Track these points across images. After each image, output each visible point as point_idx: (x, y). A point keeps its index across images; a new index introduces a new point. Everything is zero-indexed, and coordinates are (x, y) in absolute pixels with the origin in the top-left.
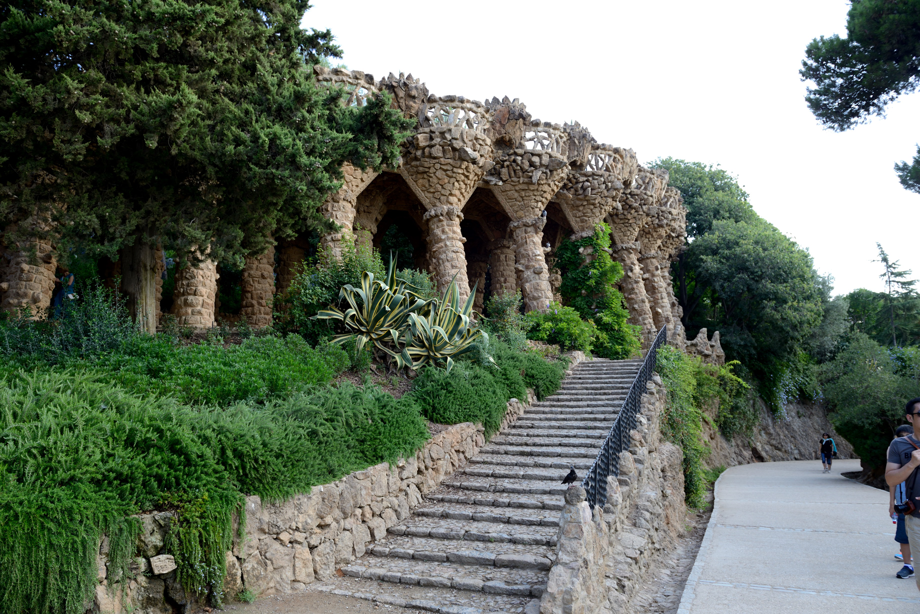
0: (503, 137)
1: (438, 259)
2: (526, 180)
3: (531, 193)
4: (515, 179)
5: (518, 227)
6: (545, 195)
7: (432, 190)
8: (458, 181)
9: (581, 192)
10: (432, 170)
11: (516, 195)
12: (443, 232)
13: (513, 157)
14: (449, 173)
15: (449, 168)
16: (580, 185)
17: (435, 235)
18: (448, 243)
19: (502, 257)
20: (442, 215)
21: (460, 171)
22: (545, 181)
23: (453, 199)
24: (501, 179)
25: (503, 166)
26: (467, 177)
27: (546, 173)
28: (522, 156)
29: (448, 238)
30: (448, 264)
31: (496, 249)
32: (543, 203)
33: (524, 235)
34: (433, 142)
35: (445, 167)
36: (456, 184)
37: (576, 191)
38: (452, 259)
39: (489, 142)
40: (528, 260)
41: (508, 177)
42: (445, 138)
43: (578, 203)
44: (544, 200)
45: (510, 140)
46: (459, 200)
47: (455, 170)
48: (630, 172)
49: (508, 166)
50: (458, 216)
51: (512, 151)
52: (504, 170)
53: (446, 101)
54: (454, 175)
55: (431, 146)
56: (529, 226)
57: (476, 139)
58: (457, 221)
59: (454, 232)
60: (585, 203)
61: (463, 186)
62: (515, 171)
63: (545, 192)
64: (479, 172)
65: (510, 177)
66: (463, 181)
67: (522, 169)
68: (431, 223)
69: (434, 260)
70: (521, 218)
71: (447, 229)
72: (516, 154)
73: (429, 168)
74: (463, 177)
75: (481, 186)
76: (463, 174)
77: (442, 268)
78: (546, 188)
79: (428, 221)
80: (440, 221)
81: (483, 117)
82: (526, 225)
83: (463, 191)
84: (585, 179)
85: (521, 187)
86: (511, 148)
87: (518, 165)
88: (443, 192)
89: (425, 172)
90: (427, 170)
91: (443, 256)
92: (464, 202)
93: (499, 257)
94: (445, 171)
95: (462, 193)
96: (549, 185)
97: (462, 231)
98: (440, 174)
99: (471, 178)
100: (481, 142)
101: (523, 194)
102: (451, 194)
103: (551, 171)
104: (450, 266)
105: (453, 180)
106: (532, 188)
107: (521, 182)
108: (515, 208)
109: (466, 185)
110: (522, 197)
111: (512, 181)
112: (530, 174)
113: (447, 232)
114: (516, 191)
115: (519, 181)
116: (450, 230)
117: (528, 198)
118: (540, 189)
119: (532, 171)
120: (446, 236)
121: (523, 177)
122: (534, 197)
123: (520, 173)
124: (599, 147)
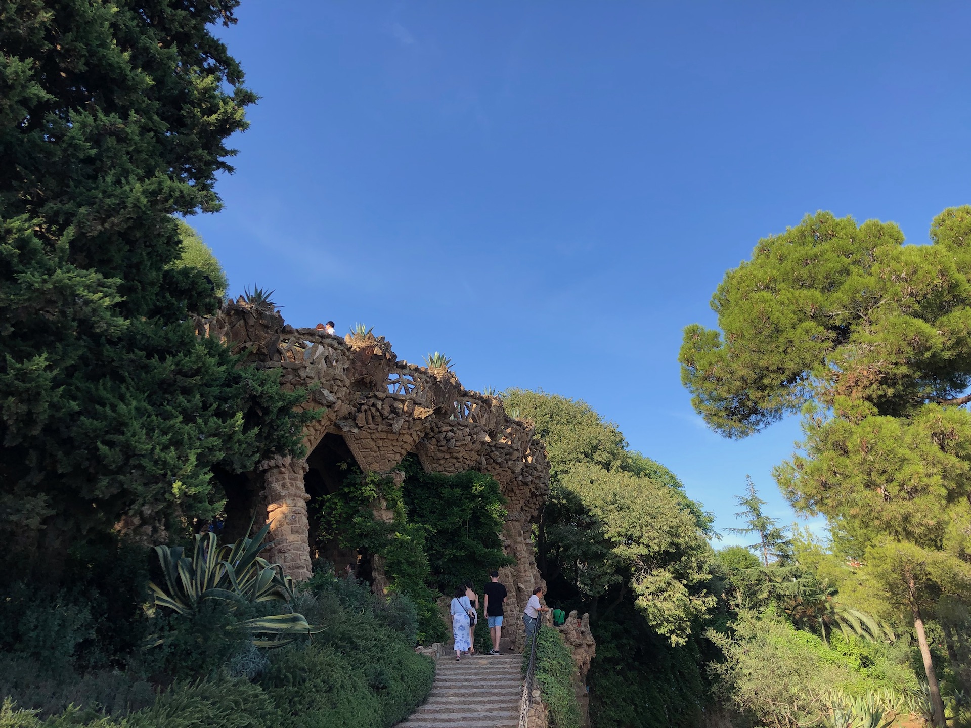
0: (363, 378)
2: (385, 428)
3: (389, 443)
4: (372, 426)
6: (405, 446)
9: (443, 443)
11: (372, 443)
12: (284, 486)
13: (372, 401)
16: (443, 435)
17: (272, 490)
20: (284, 466)
22: (406, 431)
24: (357, 426)
25: (359, 410)
27: (407, 421)
28: (383, 400)
29: (290, 495)
30: (287, 528)
32: (401, 454)
34: (284, 380)
37: (438, 441)
39: (348, 383)
41: (364, 422)
42: (299, 376)
43: (440, 455)
44: (402, 451)
45: (371, 382)
48: (496, 423)
49: (365, 411)
50: (303, 468)
51: (371, 394)
52: (361, 416)
53: (304, 334)
57: (335, 379)
58: (302, 474)
59: (298, 488)
60: (447, 456)
61: (313, 432)
62: (373, 417)
63: (405, 443)
64: (333, 416)
67: (381, 415)
68: (268, 475)
71: (288, 482)
72: (375, 396)
75: (331, 432)
78: (407, 438)
79: (265, 472)
80: (281, 473)
81: (344, 354)
83: (312, 438)
84: (450, 428)
85: (378, 435)
86: (371, 390)
87: (378, 410)
95: (310, 440)
96: (411, 435)
97: (305, 486)
99: (323, 423)
100: (339, 383)
101: (380, 443)
103: (414, 420)
106: (391, 438)
107: (379, 430)
108: (369, 459)
109: (316, 430)
110: (379, 447)
111: (369, 428)
112: (391, 421)
113: (288, 488)
114: (373, 439)
115: (377, 429)
116: (292, 485)
117: (386, 449)
118: (400, 439)
119: (393, 419)
120: (287, 492)
121: (382, 424)
122: (392, 448)
123: (379, 419)
124: (465, 394)
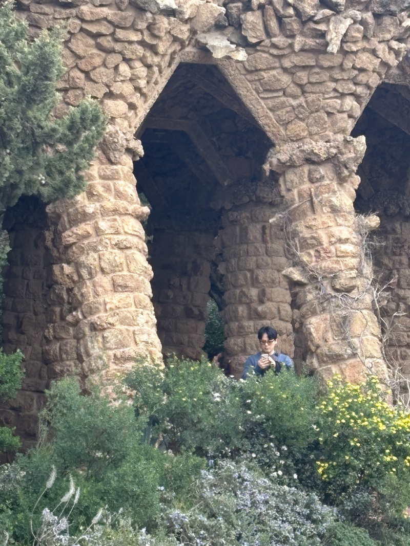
1: (78, 266)
2: (311, 42)
3: (325, 76)
4: (279, 40)
5: (291, 165)
6: (362, 78)
8: (127, 61)
11: (285, 79)
12: (91, 195)
14: (106, 42)
15: (104, 29)
18: (103, 225)
19: (254, 231)
21: (135, 37)
22: (360, 45)
23: (116, 107)
24: (244, 43)
25: (248, 8)
26: (153, 49)
29: (104, 212)
30: (104, 281)
31: (236, 208)
32: (357, 97)
33: (306, 186)
35: (93, 29)
36: (124, 68)
38: (115, 267)
40: (318, 256)
41: (261, 34)
44: (360, 90)
46: (132, 106)
47: (120, 34)
49: (261, 8)
50: (129, 151)
52: (252, 18)
54: (118, 47)
56: (320, 163)
58: (127, 164)
59: (119, 195)
61: (141, 71)
62: (280, 19)
63: (362, 70)
64: (183, 32)
65: (269, 34)
66: (142, 60)
67: (298, 13)
69: (68, 269)
70: (299, 139)
74: (140, 51)
75: (189, 59)
76: (142, 43)
77: (88, 289)
78: (365, 60)
82: (311, 160)
83: (142, 83)
85: (297, 60)
88: (89, 88)
91: (90, 259)
92: (144, 109)
93: (245, 231)
94: (96, 36)
95: (138, 89)
96: (374, 52)
97: (140, 188)
98: (82, 45)
99: (161, 49)
101: (303, 76)
102: (110, 95)
103: (377, 16)
104: (109, 286)
105: (114, 59)
106: (326, 64)
107: (297, 47)
108: (282, 113)
109: (149, 67)
110: (301, 86)
111: (274, 46)
112: (322, 27)
113: (99, 196)
114: (285, 70)
115: (291, 46)
116: (108, 189)
117: (317, 88)
118: (348, 64)
119: (326, 20)
120: (98, 205)
121: (302, 34)
122: (333, 85)
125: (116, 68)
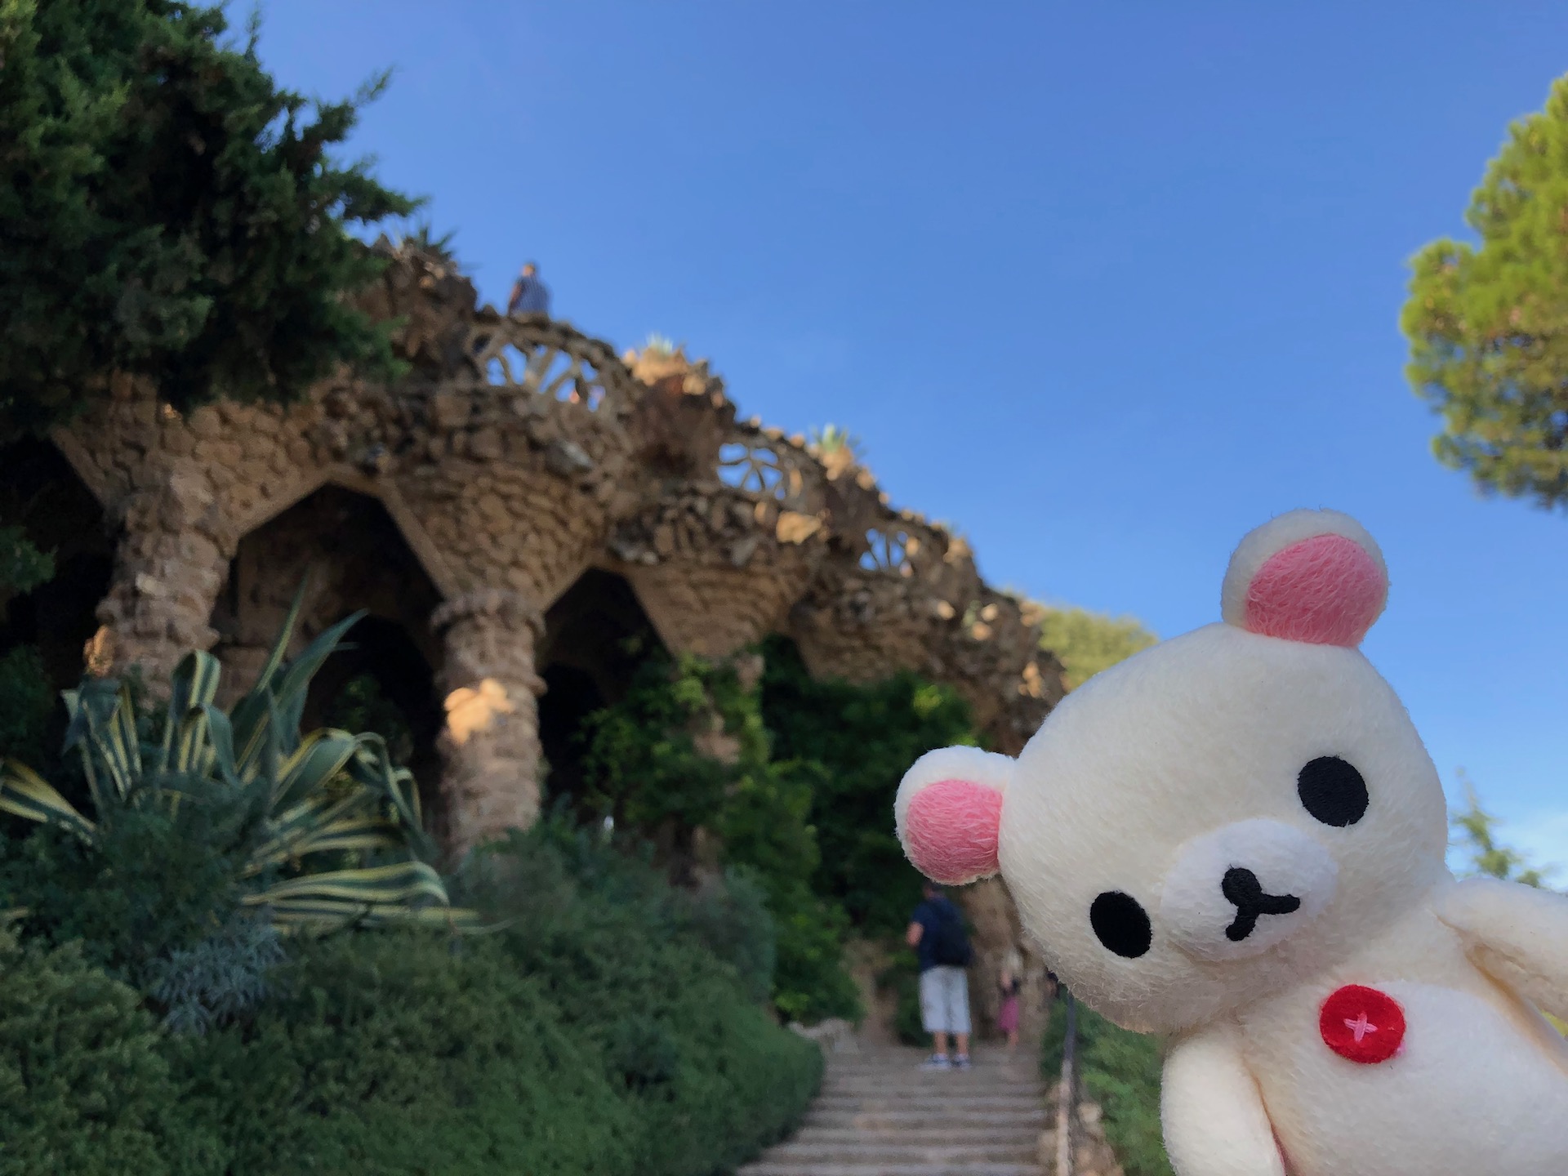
0: (665, 446)
2: (717, 559)
3: (728, 595)
4: (689, 553)
6: (761, 604)
7: (464, 546)
8: (538, 531)
9: (848, 614)
10: (469, 492)
11: (689, 596)
12: (483, 656)
13: (688, 501)
14: (516, 505)
15: (515, 489)
16: (846, 599)
20: (484, 612)
21: (545, 503)
22: (763, 569)
23: (519, 578)
24: (654, 552)
25: (659, 520)
26: (564, 523)
27: (763, 547)
28: (709, 498)
32: (755, 623)
34: (478, 419)
35: (504, 488)
36: (532, 538)
37: (838, 611)
39: (628, 445)
41: (671, 546)
42: (514, 414)
43: (842, 642)
44: (758, 617)
45: (682, 458)
46: (537, 584)
47: (534, 499)
49: (674, 522)
51: (684, 485)
52: (664, 530)
54: (529, 512)
55: (471, 429)
57: (596, 430)
58: (525, 636)
59: (514, 662)
60: (857, 643)
61: (550, 547)
62: (691, 534)
63: (761, 595)
64: (596, 518)
65: (678, 548)
66: (552, 534)
67: (708, 530)
68: (450, 635)
71: (492, 650)
72: (695, 493)
73: (462, 485)
74: (552, 523)
75: (600, 563)
76: (553, 513)
78: (765, 585)
79: (445, 628)
80: (478, 628)
81: (616, 381)
83: (551, 562)
85: (703, 575)
86: (684, 475)
87: (699, 518)
88: (495, 554)
89: (450, 497)
90: (453, 490)
92: (549, 596)
94: (506, 498)
95: (546, 567)
98: (491, 505)
99: (573, 528)
100: (607, 440)
101: (708, 593)
102: (516, 563)
103: (780, 545)
105: (522, 526)
106: (729, 582)
107: (704, 562)
108: (685, 629)
110: (705, 603)
111: (683, 559)
112: (729, 545)
113: (491, 659)
114: (691, 585)
115: (699, 560)
116: (502, 654)
117: (721, 607)
118: (750, 586)
119: (733, 539)
120: (488, 666)
121: (710, 550)
122: (735, 606)
123: (702, 540)
124: (891, 516)
125: (524, 537)
